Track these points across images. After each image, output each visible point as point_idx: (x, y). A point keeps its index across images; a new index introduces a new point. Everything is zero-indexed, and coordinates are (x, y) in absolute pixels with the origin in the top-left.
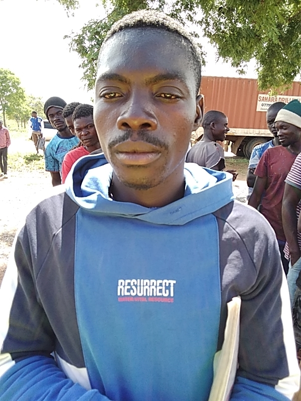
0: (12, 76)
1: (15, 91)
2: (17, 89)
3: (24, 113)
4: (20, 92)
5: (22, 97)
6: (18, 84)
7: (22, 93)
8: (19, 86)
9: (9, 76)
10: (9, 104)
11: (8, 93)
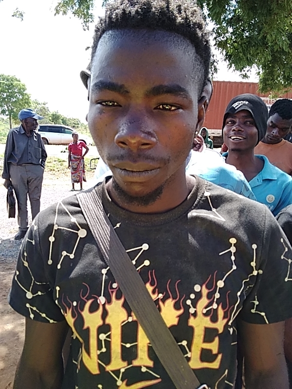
2: (22, 95)
5: (28, 103)
7: (28, 99)
8: (25, 92)
9: (15, 83)
10: (15, 110)
11: (15, 100)
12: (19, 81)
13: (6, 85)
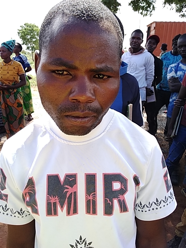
11: (35, 40)
13: (29, 30)
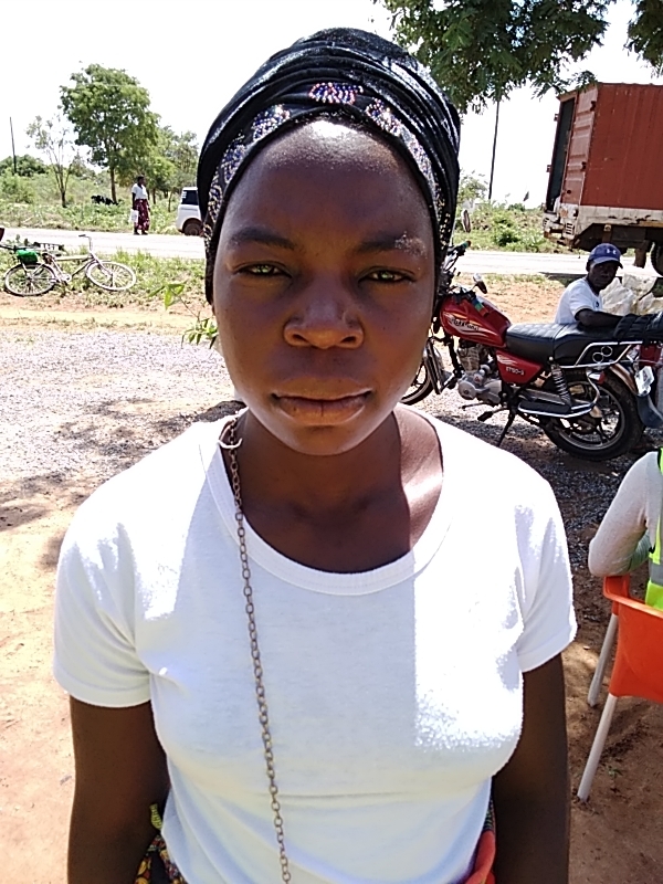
0: (130, 86)
1: (136, 122)
2: (141, 116)
3: (155, 172)
4: (148, 125)
5: (151, 136)
6: (144, 106)
7: (151, 127)
8: (146, 110)
9: (125, 88)
10: (122, 153)
11: (122, 127)
12: (134, 84)
13: (106, 92)
